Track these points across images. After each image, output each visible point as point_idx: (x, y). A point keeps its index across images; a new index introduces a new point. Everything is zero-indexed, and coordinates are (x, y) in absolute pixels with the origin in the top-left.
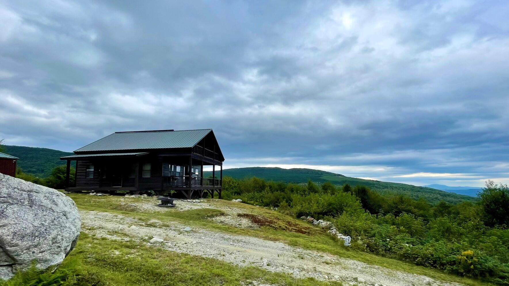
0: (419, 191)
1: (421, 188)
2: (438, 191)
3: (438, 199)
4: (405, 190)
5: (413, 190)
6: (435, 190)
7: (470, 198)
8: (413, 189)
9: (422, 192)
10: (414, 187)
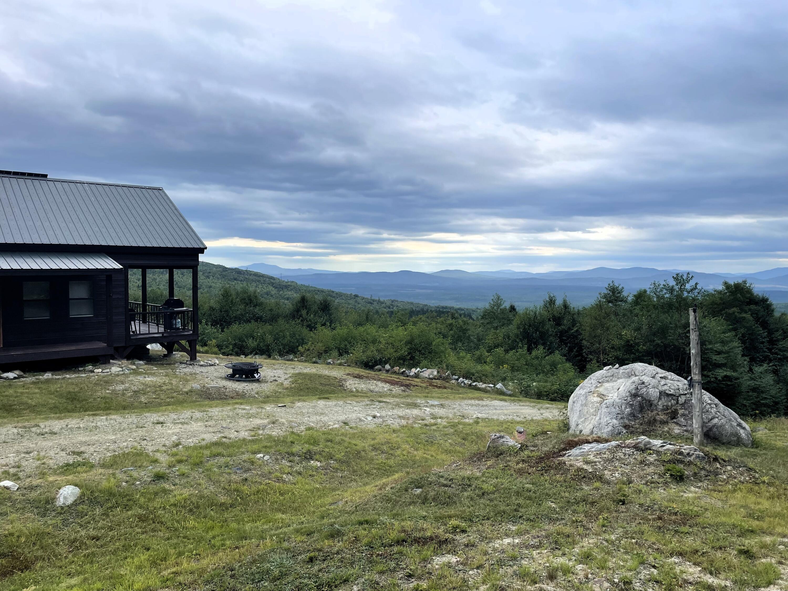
0: (235, 279)
1: (237, 271)
2: (269, 278)
3: (272, 296)
4: (208, 277)
5: (224, 277)
6: (263, 276)
7: (318, 291)
8: (224, 273)
9: (241, 281)
10: (225, 269)
